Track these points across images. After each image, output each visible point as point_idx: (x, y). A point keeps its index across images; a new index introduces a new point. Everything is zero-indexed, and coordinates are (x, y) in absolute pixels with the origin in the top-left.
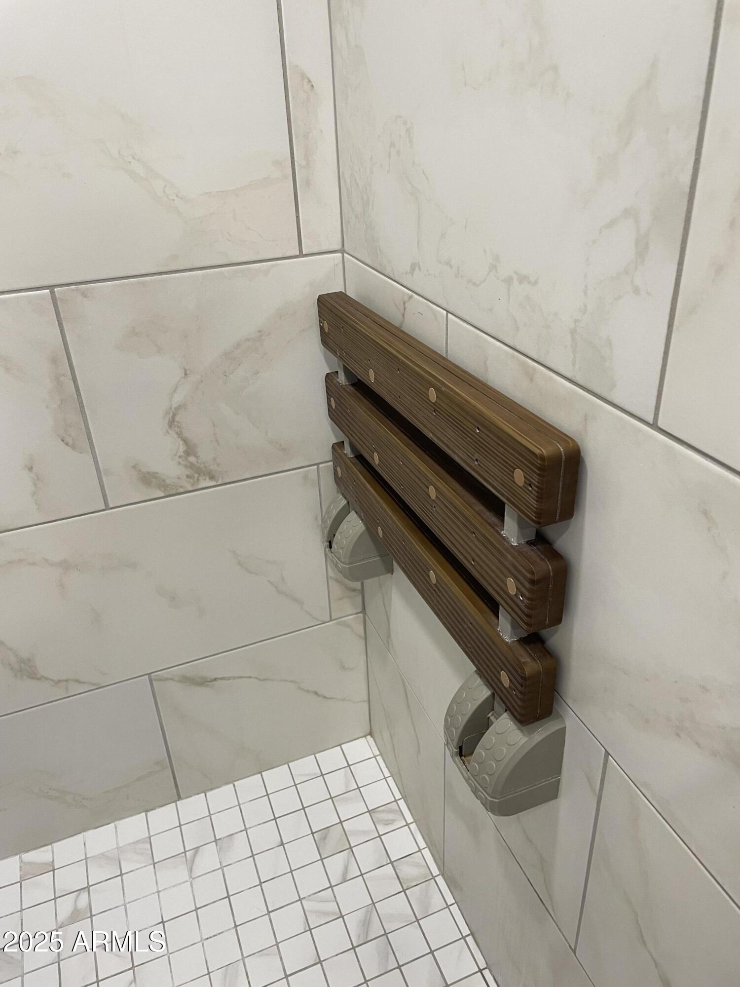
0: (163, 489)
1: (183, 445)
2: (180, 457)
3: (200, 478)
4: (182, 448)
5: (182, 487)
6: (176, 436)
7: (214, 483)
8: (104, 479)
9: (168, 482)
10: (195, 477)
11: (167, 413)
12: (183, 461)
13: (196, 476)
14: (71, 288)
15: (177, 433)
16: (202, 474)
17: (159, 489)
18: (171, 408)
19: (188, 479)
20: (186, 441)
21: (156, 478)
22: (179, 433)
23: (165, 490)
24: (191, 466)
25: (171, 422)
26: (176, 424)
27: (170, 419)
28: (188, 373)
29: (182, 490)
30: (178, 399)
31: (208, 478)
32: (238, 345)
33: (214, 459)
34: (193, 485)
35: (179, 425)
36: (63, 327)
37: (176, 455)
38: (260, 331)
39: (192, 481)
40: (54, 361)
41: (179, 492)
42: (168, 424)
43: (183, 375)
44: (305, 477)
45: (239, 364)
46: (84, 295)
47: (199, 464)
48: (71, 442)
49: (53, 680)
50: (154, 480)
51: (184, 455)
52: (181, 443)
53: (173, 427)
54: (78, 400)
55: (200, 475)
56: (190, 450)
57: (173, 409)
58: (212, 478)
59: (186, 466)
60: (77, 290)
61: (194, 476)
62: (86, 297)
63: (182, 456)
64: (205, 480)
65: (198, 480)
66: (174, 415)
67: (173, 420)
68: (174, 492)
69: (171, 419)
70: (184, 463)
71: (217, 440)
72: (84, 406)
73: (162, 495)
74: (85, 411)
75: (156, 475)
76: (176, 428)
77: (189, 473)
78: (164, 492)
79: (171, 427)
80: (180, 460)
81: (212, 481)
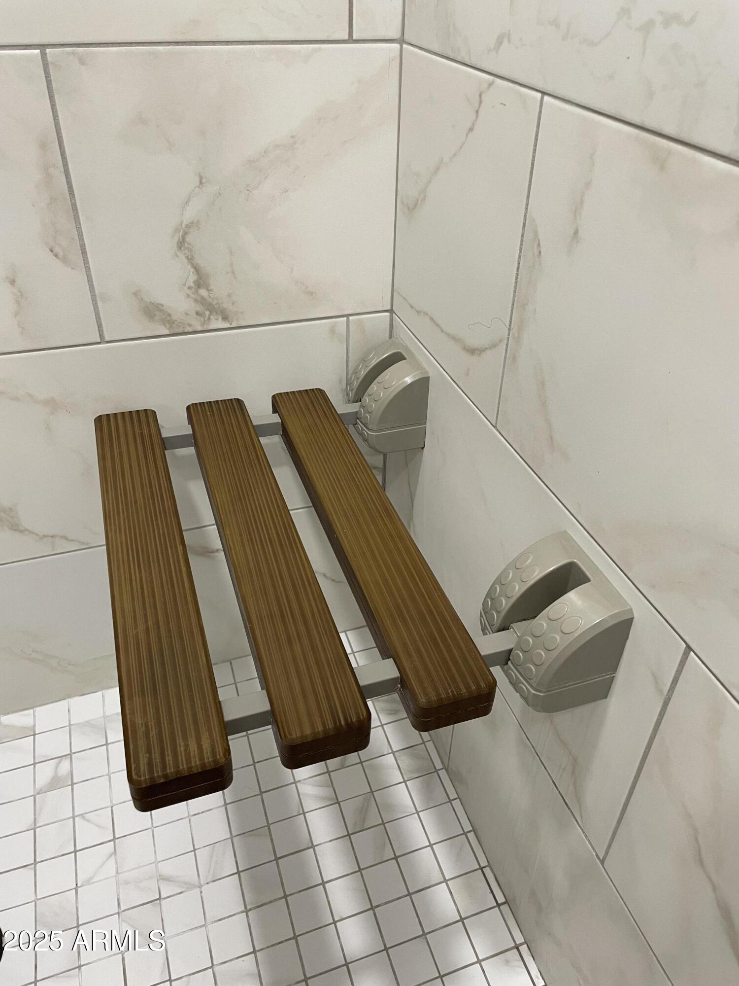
0: (168, 326)
1: (193, 273)
2: (189, 288)
3: (211, 317)
4: (193, 278)
5: (190, 325)
6: (186, 261)
7: (227, 325)
8: (100, 304)
9: (174, 317)
10: (205, 316)
11: (176, 230)
12: (193, 293)
13: (207, 313)
14: (65, 50)
15: (187, 258)
16: (214, 313)
17: (164, 325)
18: (181, 224)
19: (198, 317)
20: (197, 269)
21: (160, 310)
22: (189, 257)
23: (171, 327)
24: (202, 301)
25: (181, 243)
26: (187, 245)
27: (179, 239)
28: (203, 181)
29: (190, 329)
30: (190, 214)
31: (220, 318)
32: (265, 152)
33: (229, 296)
34: (203, 324)
35: (190, 247)
36: (54, 102)
37: (184, 285)
38: (293, 137)
39: (202, 319)
40: (43, 146)
41: (186, 331)
42: (178, 244)
43: (198, 183)
44: (332, 331)
45: (266, 178)
46: (82, 62)
47: (211, 300)
48: (61, 254)
49: (37, 535)
50: (157, 313)
51: (193, 286)
52: (192, 270)
53: (182, 248)
54: (71, 201)
55: (211, 313)
56: (201, 281)
57: (184, 225)
58: (225, 318)
59: (196, 301)
60: (73, 53)
61: (205, 313)
62: (84, 64)
63: (192, 287)
64: (217, 320)
65: (209, 319)
66: (186, 233)
67: (184, 239)
68: (180, 331)
69: (181, 239)
70: (192, 296)
71: (233, 273)
72: (77, 210)
73: (167, 332)
74: (78, 216)
75: (161, 307)
76: (186, 251)
77: (200, 309)
78: (169, 329)
79: (180, 248)
80: (189, 292)
81: (226, 323)
